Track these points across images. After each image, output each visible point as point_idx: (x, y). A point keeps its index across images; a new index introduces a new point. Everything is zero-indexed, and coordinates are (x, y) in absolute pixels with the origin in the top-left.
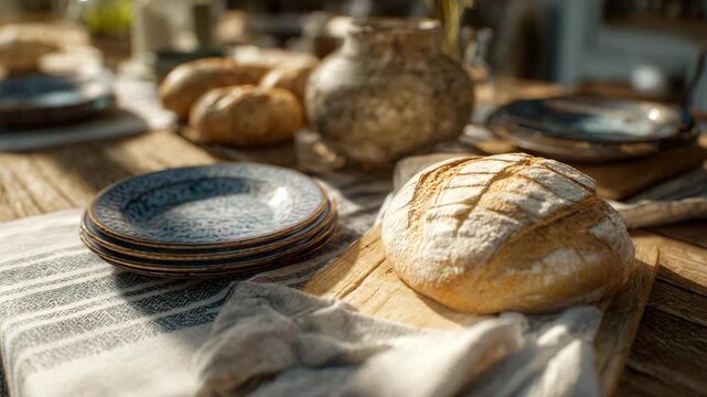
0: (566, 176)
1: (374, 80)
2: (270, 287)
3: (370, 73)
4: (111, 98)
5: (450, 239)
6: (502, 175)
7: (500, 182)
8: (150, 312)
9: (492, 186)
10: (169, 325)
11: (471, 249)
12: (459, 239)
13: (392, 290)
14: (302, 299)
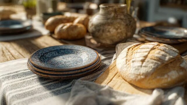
0: (171, 49)
1: (109, 21)
2: (86, 82)
3: (108, 19)
4: (31, 26)
5: (140, 68)
6: (153, 49)
7: (153, 51)
8: (50, 89)
9: (150, 52)
10: (56, 93)
11: (146, 71)
12: (143, 68)
13: (122, 82)
14: (97, 86)
